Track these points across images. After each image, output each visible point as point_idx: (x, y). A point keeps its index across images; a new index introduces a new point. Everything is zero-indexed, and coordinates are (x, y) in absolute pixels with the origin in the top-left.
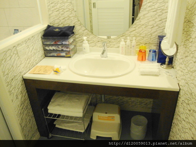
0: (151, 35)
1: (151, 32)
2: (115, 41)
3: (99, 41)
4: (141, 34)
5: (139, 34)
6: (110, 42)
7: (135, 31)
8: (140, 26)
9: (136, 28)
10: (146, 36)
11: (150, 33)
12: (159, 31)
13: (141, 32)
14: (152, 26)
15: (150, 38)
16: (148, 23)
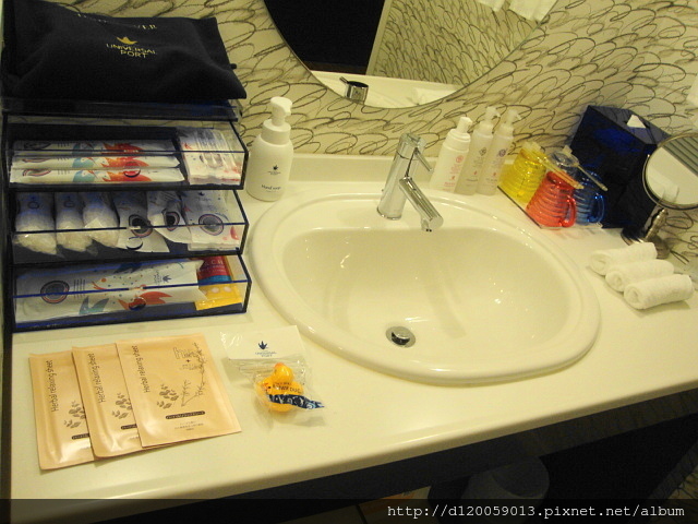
0: (558, 100)
1: (565, 88)
2: (411, 120)
3: (332, 121)
4: (524, 95)
5: (519, 93)
6: (388, 123)
7: (510, 77)
8: (537, 54)
9: (518, 63)
10: (542, 105)
11: (557, 93)
12: (589, 86)
13: (529, 86)
14: (576, 62)
15: (552, 113)
16: (568, 45)
